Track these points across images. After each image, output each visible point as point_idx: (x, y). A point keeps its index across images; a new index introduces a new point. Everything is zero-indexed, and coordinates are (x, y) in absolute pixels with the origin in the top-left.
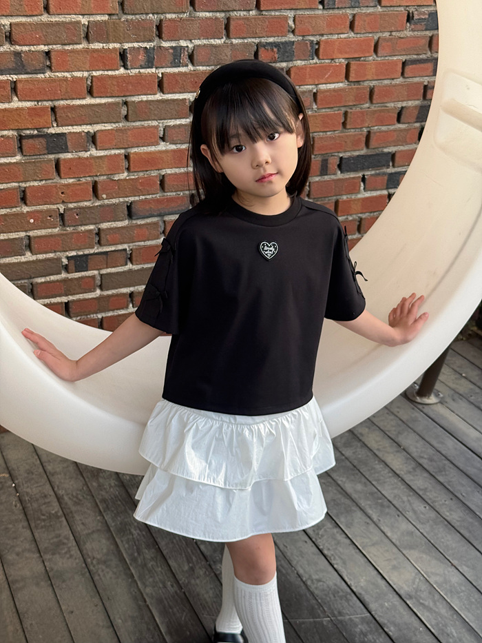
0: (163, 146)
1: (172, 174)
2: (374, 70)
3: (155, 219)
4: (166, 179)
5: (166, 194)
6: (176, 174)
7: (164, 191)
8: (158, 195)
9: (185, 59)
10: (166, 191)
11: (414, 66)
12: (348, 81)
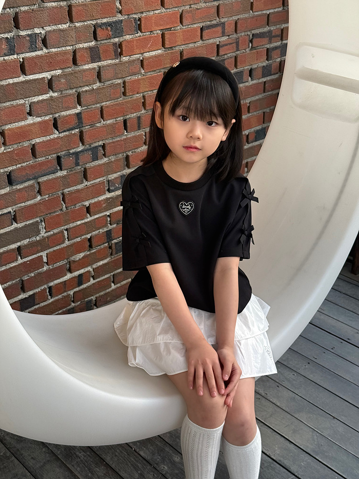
0: (30, 120)
1: (40, 142)
2: (182, 37)
3: (31, 182)
4: (36, 147)
5: (37, 160)
6: (44, 142)
7: (36, 158)
8: (31, 161)
9: (40, 44)
10: (37, 157)
11: (209, 30)
12: (165, 48)
